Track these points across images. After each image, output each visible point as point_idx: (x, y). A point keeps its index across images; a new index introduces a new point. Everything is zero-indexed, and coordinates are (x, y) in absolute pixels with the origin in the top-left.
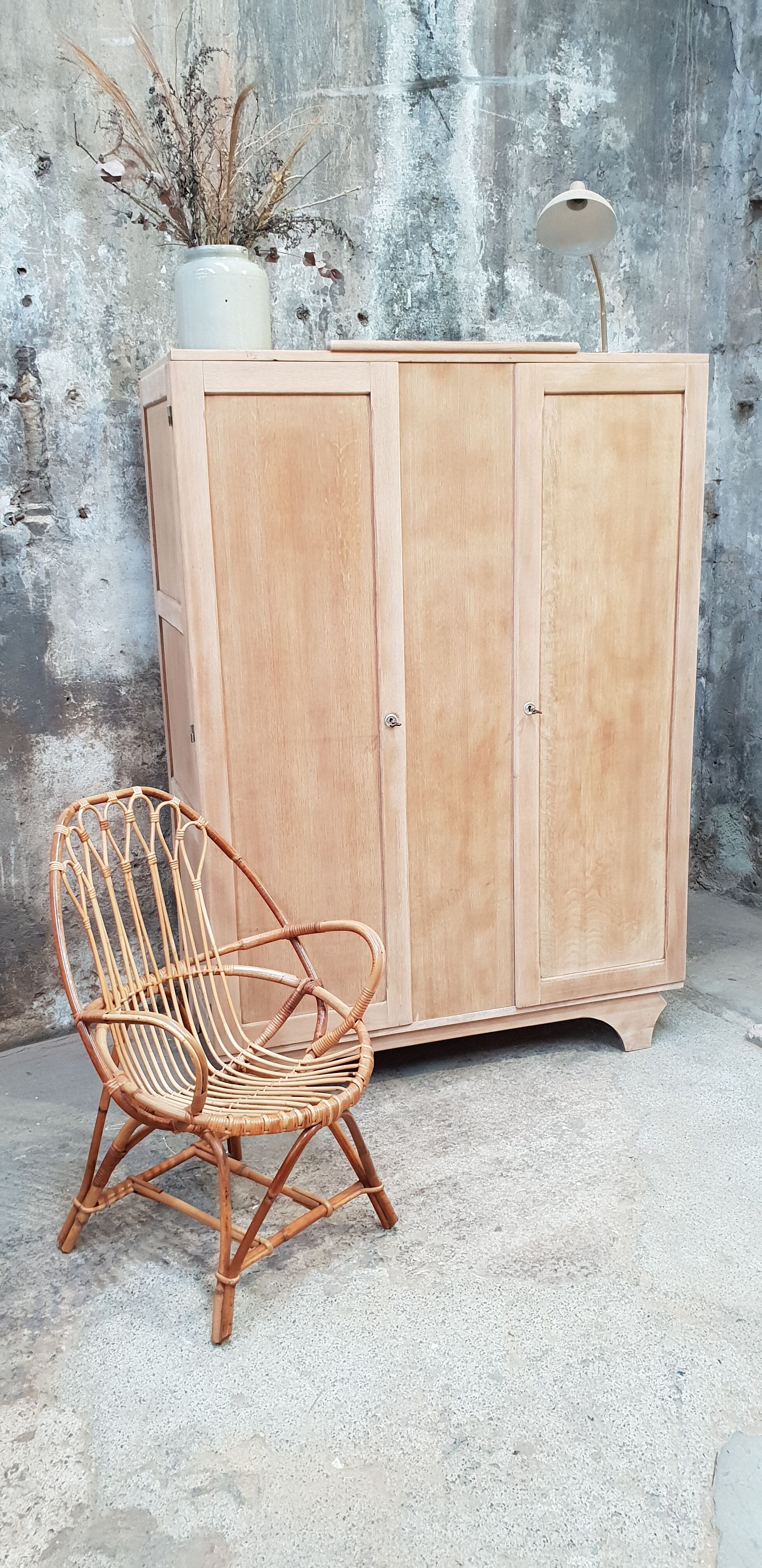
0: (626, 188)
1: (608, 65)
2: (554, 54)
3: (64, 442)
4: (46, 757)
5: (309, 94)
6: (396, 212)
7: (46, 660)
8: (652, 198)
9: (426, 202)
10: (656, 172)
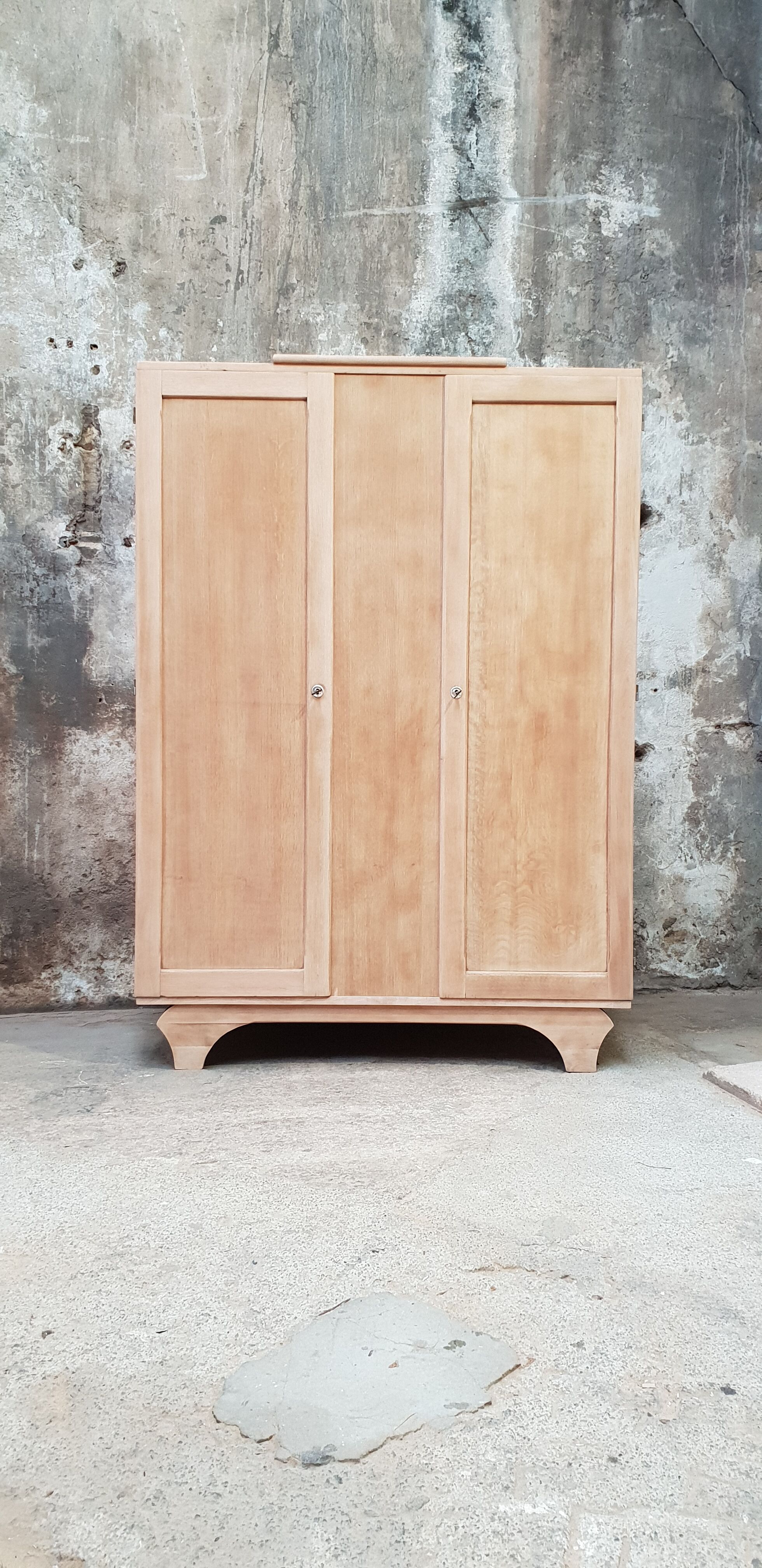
0: (673, 289)
1: (651, 186)
2: (594, 178)
3: (116, 482)
4: (76, 748)
5: (356, 213)
6: (434, 306)
7: (84, 664)
8: (701, 298)
9: (463, 299)
10: (705, 276)
